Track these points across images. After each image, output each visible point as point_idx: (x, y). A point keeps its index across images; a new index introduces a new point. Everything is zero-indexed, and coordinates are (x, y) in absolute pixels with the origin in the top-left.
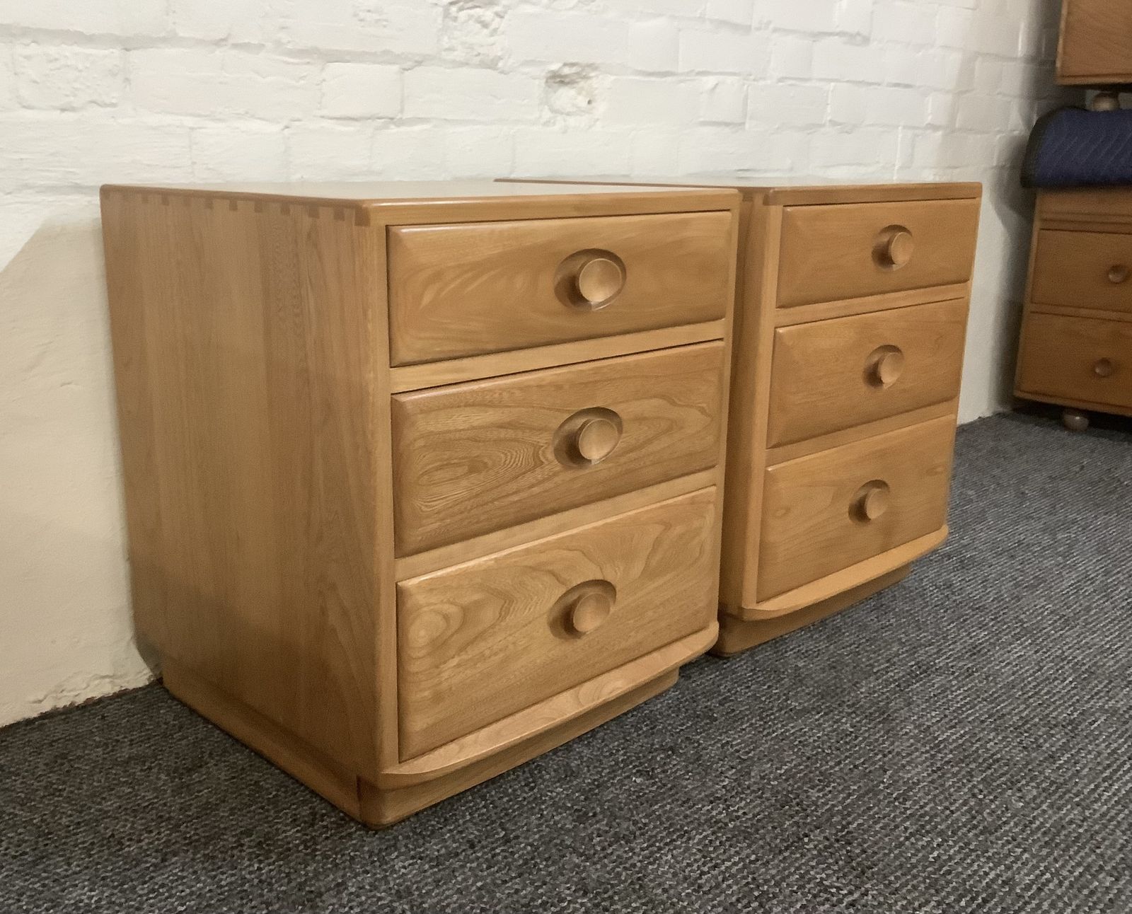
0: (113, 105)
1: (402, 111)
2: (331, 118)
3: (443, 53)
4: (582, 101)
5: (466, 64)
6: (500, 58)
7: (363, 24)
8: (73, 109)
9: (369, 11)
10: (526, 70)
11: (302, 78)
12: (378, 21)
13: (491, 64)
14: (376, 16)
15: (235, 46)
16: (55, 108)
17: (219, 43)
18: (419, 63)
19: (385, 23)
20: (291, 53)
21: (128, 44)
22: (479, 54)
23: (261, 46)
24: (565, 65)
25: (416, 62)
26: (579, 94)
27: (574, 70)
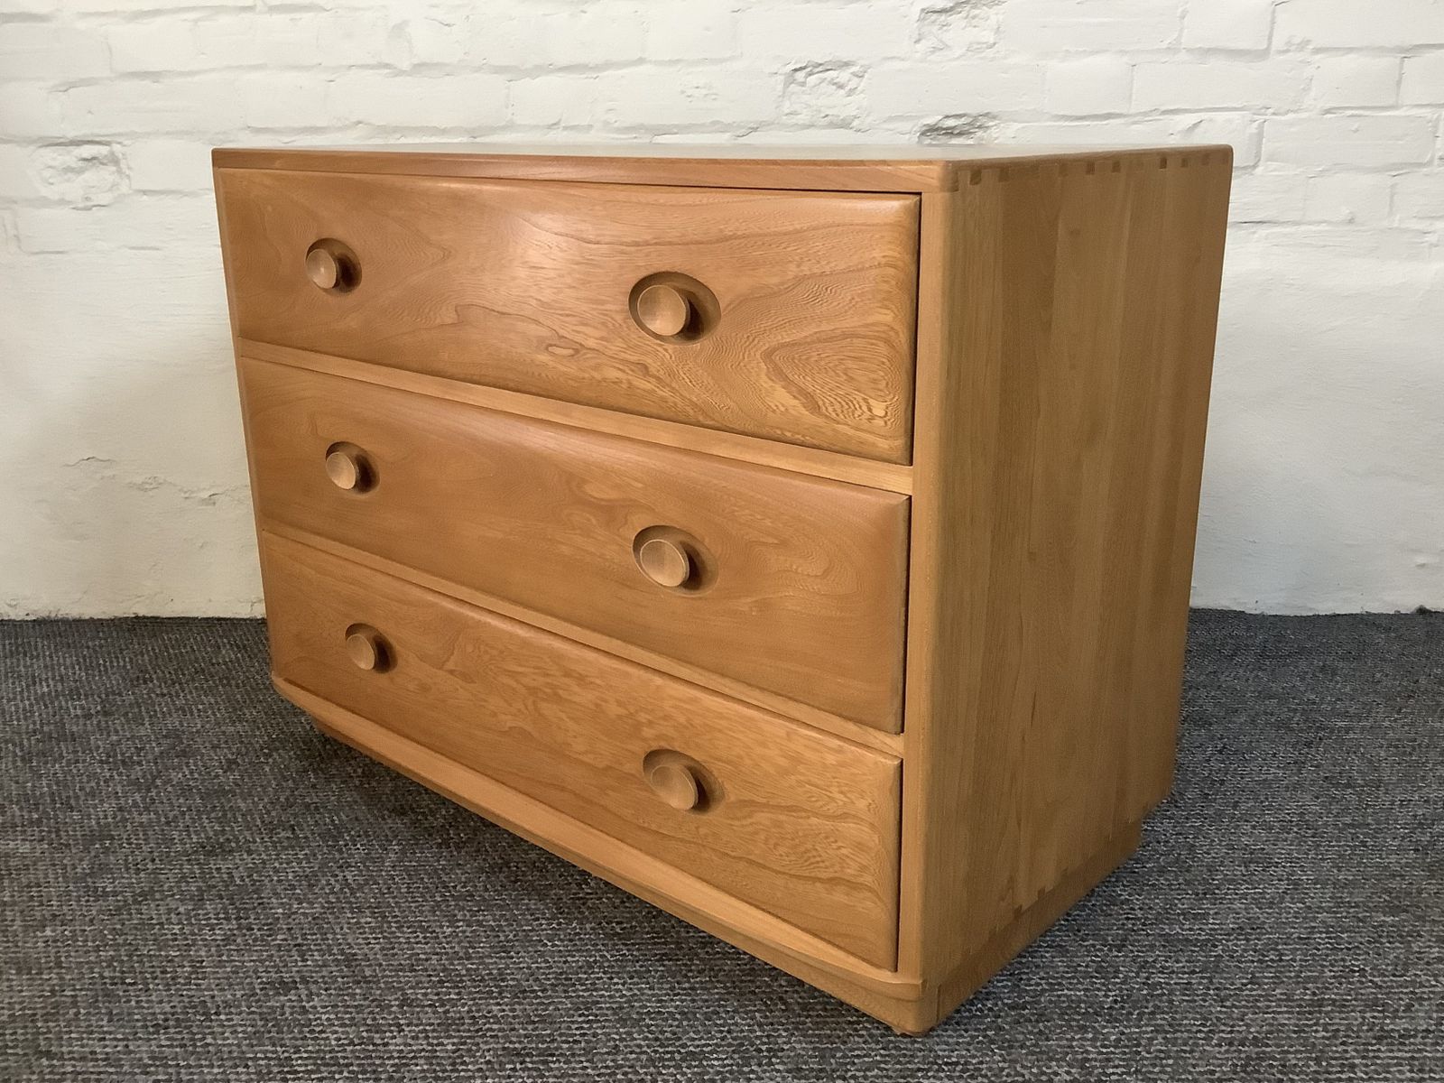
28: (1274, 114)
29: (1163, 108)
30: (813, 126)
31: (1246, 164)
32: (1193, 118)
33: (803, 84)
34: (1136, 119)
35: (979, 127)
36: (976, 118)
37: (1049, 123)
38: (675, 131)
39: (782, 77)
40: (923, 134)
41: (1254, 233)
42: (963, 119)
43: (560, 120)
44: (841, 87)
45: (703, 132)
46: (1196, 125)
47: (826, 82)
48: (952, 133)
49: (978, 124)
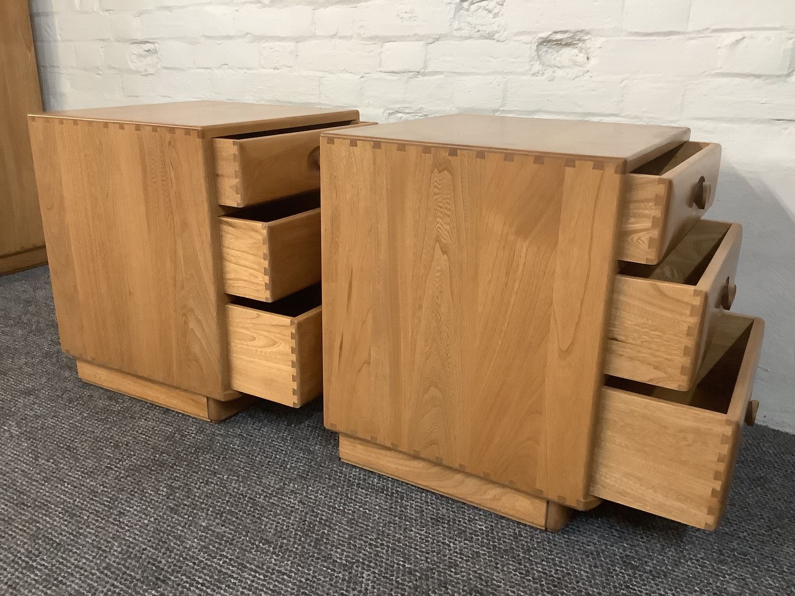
0: (291, 67)
1: (425, 68)
2: (385, 72)
3: (454, 32)
4: (582, 57)
5: (470, 37)
6: (497, 32)
7: (401, 20)
8: (278, 69)
9: (406, 13)
10: (519, 38)
11: (371, 51)
12: (410, 18)
13: (490, 37)
14: (410, 15)
15: (340, 38)
16: (271, 68)
17: (332, 37)
18: (438, 39)
19: (414, 18)
20: (365, 39)
21: (298, 40)
22: (479, 31)
23: (351, 37)
24: (555, 32)
25: (434, 39)
26: (580, 52)
29: (713, 28)
30: (471, 37)
31: (781, 73)
32: (735, 36)
33: (468, 10)
34: (693, 35)
35: (579, 40)
36: (575, 33)
37: (626, 38)
38: (394, 39)
39: (454, 6)
40: (541, 44)
42: (567, 34)
43: (337, 33)
44: (490, 12)
45: (409, 41)
46: (738, 42)
47: (482, 8)
48: (561, 44)
49: (577, 38)
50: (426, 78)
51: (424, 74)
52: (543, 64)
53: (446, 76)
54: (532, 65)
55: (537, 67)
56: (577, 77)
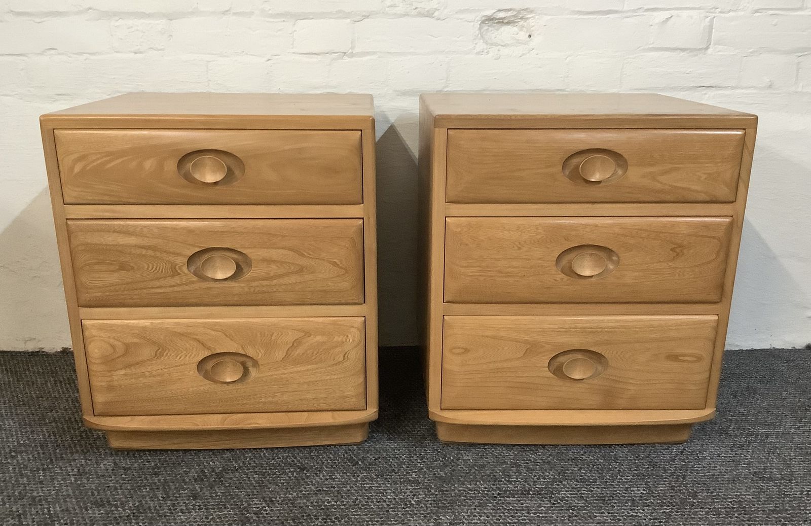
0: (161, 50)
1: (352, 48)
2: (300, 54)
3: (387, 9)
4: (523, 36)
5: (406, 15)
6: (437, 10)
8: (141, 53)
10: (461, 16)
11: (280, 30)
13: (429, 14)
15: (235, 14)
16: (131, 52)
17: (225, 13)
18: (367, 17)
20: (272, 16)
21: (170, 17)
22: (416, 8)
23: (252, 13)
24: (500, 11)
25: (363, 16)
26: (521, 30)
27: (510, 14)
28: (720, 12)
29: (646, 7)
30: (408, 15)
31: (701, 47)
32: (666, 14)
34: (629, 14)
35: (522, 18)
36: (519, 12)
37: (568, 16)
38: (311, 17)
40: (483, 22)
41: (705, 94)
42: (510, 12)
43: (231, 8)
45: (331, 18)
46: (667, 19)
48: (503, 22)
49: (521, 16)
50: (354, 59)
51: (352, 55)
52: (486, 43)
53: (379, 57)
54: (476, 44)
55: (481, 45)
56: (523, 54)
